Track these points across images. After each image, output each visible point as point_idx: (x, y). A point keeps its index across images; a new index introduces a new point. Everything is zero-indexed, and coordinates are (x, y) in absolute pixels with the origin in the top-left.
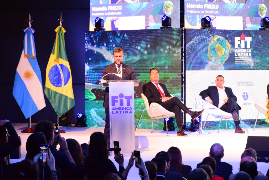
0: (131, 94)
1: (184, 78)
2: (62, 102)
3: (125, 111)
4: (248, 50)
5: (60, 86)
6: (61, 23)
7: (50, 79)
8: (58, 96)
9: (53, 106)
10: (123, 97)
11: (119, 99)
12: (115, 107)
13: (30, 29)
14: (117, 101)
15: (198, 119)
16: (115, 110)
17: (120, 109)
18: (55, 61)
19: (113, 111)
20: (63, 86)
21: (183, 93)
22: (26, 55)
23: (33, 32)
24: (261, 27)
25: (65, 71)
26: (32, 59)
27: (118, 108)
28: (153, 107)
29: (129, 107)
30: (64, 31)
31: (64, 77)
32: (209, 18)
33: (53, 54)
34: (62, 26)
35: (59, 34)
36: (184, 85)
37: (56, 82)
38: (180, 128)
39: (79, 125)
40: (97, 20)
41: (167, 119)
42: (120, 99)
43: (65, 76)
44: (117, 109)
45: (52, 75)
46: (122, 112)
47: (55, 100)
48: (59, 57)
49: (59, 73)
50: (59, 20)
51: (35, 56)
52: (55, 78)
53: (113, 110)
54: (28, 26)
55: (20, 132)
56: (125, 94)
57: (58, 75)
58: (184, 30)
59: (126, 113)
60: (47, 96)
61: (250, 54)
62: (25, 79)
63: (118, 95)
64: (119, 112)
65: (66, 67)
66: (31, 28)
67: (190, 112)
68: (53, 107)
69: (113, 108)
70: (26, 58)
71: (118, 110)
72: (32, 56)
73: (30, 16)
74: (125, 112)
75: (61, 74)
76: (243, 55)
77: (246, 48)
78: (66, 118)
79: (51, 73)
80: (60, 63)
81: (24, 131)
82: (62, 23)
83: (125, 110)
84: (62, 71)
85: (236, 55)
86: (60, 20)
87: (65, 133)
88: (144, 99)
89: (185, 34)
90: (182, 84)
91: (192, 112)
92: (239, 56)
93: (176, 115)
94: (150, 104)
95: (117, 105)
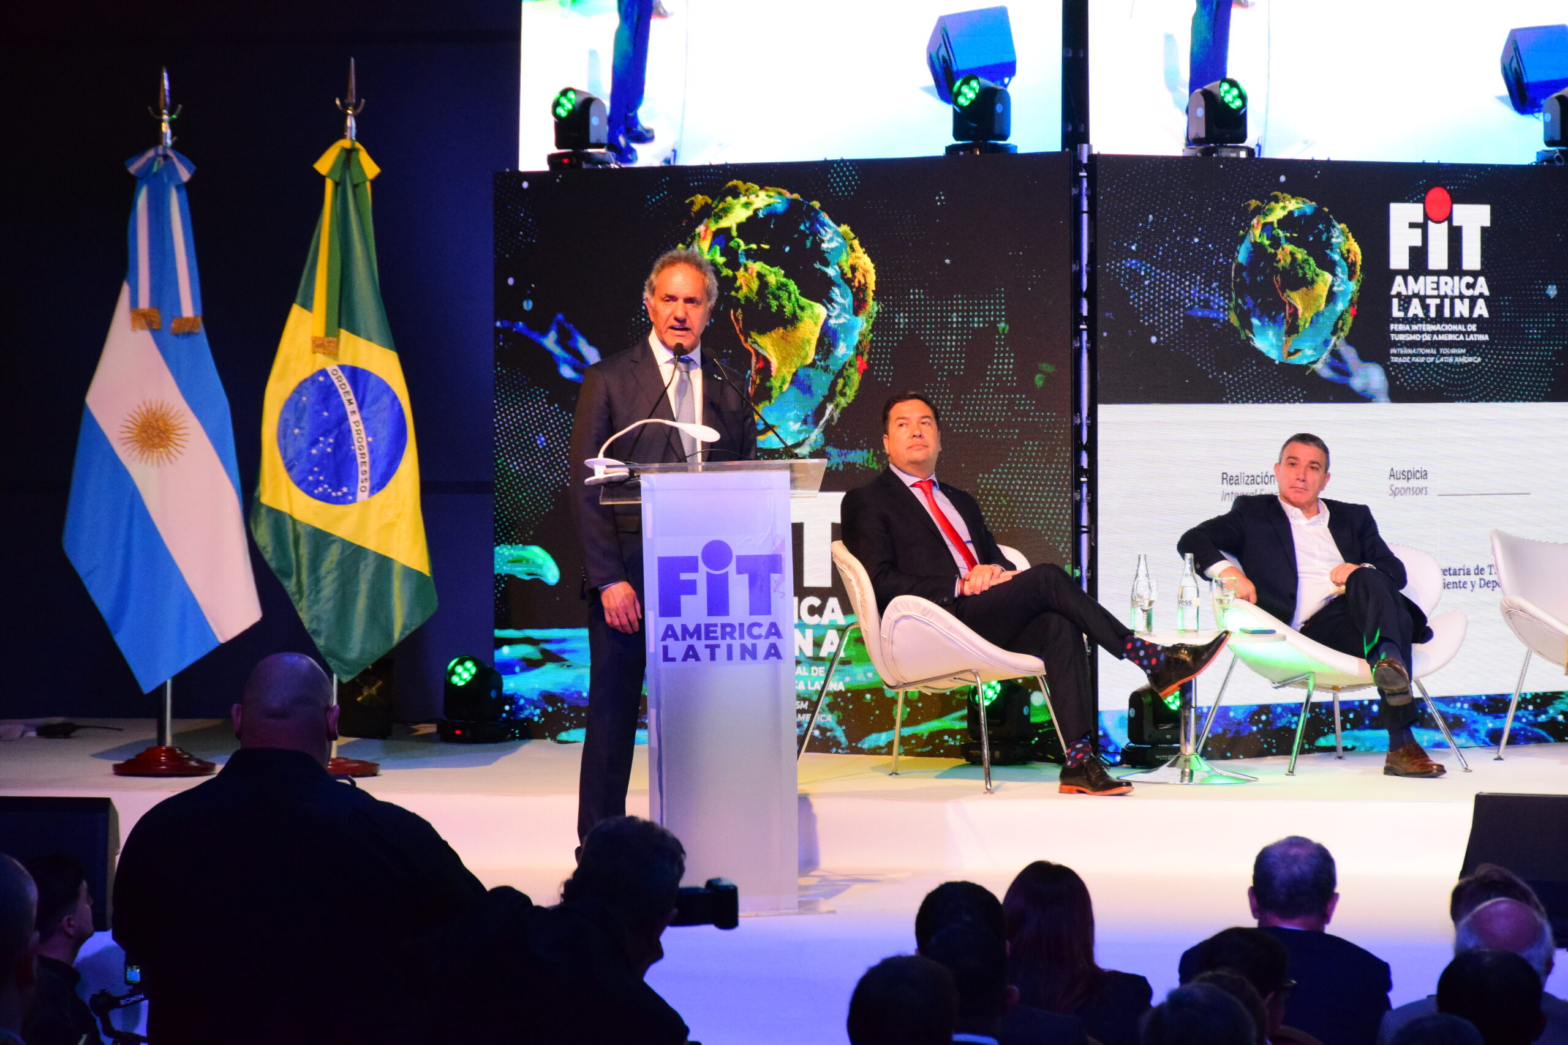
0: (778, 543)
1: (1086, 448)
2: (356, 594)
3: (736, 644)
4: (1470, 280)
5: (345, 495)
6: (351, 122)
7: (284, 457)
8: (333, 555)
9: (304, 616)
10: (726, 564)
11: (700, 577)
12: (676, 622)
13: (166, 157)
14: (690, 588)
15: (1173, 702)
16: (676, 639)
17: (708, 632)
18: (318, 346)
19: (665, 648)
20: (362, 496)
21: (1085, 538)
22: (144, 315)
23: (185, 175)
24: (1549, 143)
25: (374, 408)
26: (177, 335)
27: (698, 626)
28: (904, 622)
30: (371, 169)
31: (369, 444)
32: (1235, 92)
33: (307, 305)
34: (359, 137)
35: (340, 188)
36: (1085, 490)
37: (320, 473)
38: (1079, 746)
39: (458, 732)
40: (562, 106)
41: (989, 695)
42: (710, 577)
43: (374, 436)
44: (691, 636)
45: (297, 431)
46: (721, 653)
47: (316, 581)
48: (340, 326)
49: (343, 418)
50: (338, 102)
51: (194, 320)
52: (314, 451)
53: (670, 642)
54: (156, 138)
55: (110, 770)
56: (741, 546)
57: (335, 432)
58: (1085, 161)
59: (743, 658)
60: (268, 555)
61: (1481, 303)
62: (135, 453)
63: (697, 552)
64: (704, 653)
65: (381, 382)
66: (170, 153)
67: (1142, 653)
68: (306, 625)
69: (670, 627)
70: (142, 328)
71: (699, 638)
72: (180, 317)
73: (166, 83)
74: (736, 652)
75: (353, 427)
76: (1440, 308)
78: (378, 689)
79: (292, 422)
80: (348, 361)
81: (128, 762)
82: (357, 119)
83: (742, 637)
84: (361, 407)
85: (1397, 313)
86: (345, 107)
87: (375, 775)
88: (847, 574)
89: (1092, 186)
90: (1076, 486)
91: (1151, 649)
92: (1415, 320)
93: (1047, 667)
94: (882, 605)
95: (694, 608)
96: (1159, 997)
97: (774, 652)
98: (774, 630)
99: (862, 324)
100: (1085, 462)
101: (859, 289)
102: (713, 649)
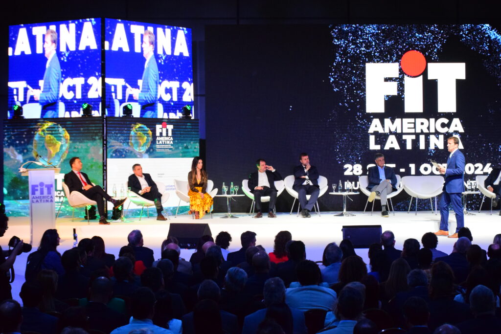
0: (52, 182)
1: (105, 166)
3: (45, 200)
10: (43, 186)
11: (39, 188)
12: (35, 196)
14: (37, 190)
15: (120, 208)
21: (105, 181)
28: (74, 196)
29: (50, 195)
38: (102, 216)
41: (89, 208)
44: (37, 198)
46: (42, 201)
56: (46, 183)
58: (105, 118)
61: (171, 142)
64: (39, 201)
67: (112, 201)
69: (33, 197)
74: (45, 201)
76: (165, 143)
77: (167, 136)
83: (46, 198)
85: (157, 143)
88: (65, 188)
89: (106, 122)
90: (104, 172)
91: (114, 200)
92: (161, 144)
93: (97, 203)
94: (70, 192)
95: (38, 193)
96: (116, 259)
97: (52, 201)
98: (52, 197)
99: (67, 145)
100: (105, 168)
101: (67, 140)
102: (41, 200)
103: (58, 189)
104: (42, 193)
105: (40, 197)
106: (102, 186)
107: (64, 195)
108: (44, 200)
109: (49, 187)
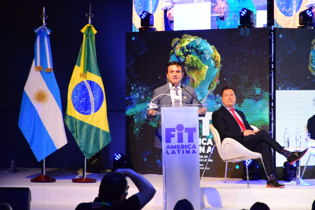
0: (195, 125)
1: (273, 101)
2: (91, 137)
3: (185, 150)
5: (88, 112)
6: (90, 20)
7: (73, 103)
8: (85, 127)
10: (182, 130)
11: (176, 133)
12: (170, 144)
13: (44, 28)
14: (173, 136)
16: (170, 148)
18: (82, 75)
19: (167, 151)
20: (92, 113)
21: (272, 124)
22: (38, 68)
23: (49, 33)
25: (95, 91)
26: (47, 73)
27: (175, 145)
28: (227, 144)
29: (192, 144)
30: (95, 31)
31: (94, 100)
32: (310, 12)
33: (79, 65)
34: (92, 24)
35: (87, 36)
36: (273, 112)
37: (82, 107)
38: (271, 176)
40: (143, 16)
41: (248, 163)
42: (178, 133)
44: (174, 148)
45: (76, 97)
46: (181, 152)
47: (81, 134)
48: (87, 71)
50: (87, 15)
51: (51, 69)
52: (80, 102)
53: (168, 149)
54: (42, 24)
55: (30, 181)
56: (186, 125)
57: (86, 97)
58: (273, 29)
62: (36, 102)
63: (175, 127)
64: (177, 152)
65: (97, 84)
67: (286, 153)
68: (78, 145)
69: (168, 146)
70: (38, 71)
72: (48, 68)
73: (44, 10)
74: (185, 152)
78: (97, 161)
79: (75, 94)
80: (89, 79)
81: (34, 179)
83: (186, 148)
84: (92, 91)
87: (95, 182)
88: (213, 133)
89: (274, 36)
90: (270, 111)
91: (288, 152)
93: (263, 156)
94: (222, 140)
95: (174, 141)
97: (194, 152)
98: (194, 146)
99: (217, 70)
100: (272, 105)
101: (216, 62)
102: (179, 151)
103: (204, 134)
104: (180, 140)
105: (178, 146)
106: (268, 131)
107: (212, 144)
108: (183, 151)
109: (191, 131)
